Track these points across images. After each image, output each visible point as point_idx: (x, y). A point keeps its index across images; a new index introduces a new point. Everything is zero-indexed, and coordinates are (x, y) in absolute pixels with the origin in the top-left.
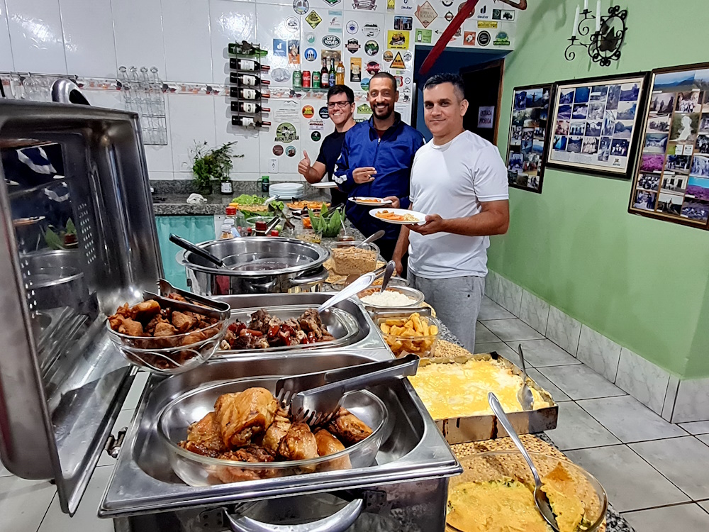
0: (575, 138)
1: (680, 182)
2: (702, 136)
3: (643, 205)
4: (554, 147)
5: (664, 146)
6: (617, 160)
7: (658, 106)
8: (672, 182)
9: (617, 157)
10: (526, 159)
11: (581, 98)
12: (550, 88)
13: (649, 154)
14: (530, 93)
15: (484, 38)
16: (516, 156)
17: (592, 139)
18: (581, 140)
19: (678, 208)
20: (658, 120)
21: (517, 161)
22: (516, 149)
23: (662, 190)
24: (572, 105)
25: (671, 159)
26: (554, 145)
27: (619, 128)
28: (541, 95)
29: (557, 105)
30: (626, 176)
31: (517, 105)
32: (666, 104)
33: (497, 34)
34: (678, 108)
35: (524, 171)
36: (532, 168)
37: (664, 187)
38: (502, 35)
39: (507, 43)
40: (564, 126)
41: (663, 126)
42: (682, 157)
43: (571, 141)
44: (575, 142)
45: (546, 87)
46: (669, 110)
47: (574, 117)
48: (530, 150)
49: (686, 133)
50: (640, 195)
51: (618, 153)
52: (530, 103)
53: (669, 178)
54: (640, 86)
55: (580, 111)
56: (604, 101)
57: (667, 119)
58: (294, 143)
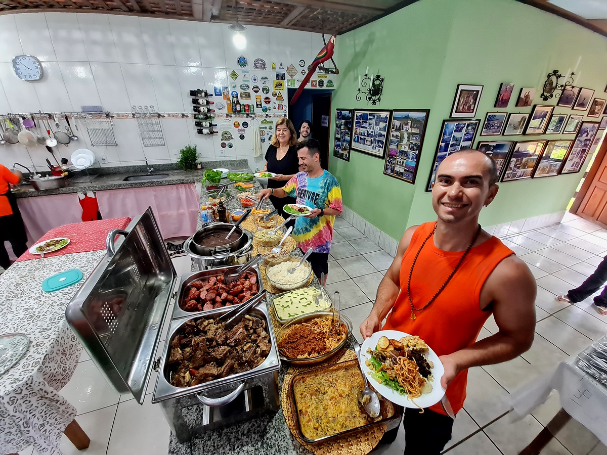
0: (362, 137)
1: (403, 162)
2: (411, 143)
3: (389, 171)
4: (354, 141)
5: (397, 146)
6: (379, 150)
7: (395, 127)
8: (400, 162)
9: (379, 148)
10: (343, 145)
11: (365, 118)
12: (352, 111)
13: (392, 149)
14: (343, 112)
15: (321, 83)
16: (338, 143)
17: (369, 139)
18: (365, 139)
19: (402, 174)
20: (395, 133)
21: (338, 146)
22: (338, 139)
23: (396, 165)
24: (361, 121)
25: (400, 152)
26: (354, 139)
27: (381, 135)
28: (348, 114)
29: (355, 120)
30: (383, 158)
31: (338, 118)
32: (398, 126)
33: (327, 81)
34: (403, 129)
35: (342, 150)
36: (345, 149)
37: (397, 164)
38: (330, 82)
39: (332, 86)
40: (358, 131)
41: (397, 137)
42: (404, 151)
43: (361, 139)
44: (363, 139)
45: (350, 111)
46: (399, 129)
47: (362, 127)
48: (344, 141)
49: (405, 141)
50: (388, 167)
51: (380, 147)
52: (344, 117)
53: (399, 160)
54: (388, 116)
55: (364, 125)
56: (373, 121)
57: (398, 133)
58: (231, 141)
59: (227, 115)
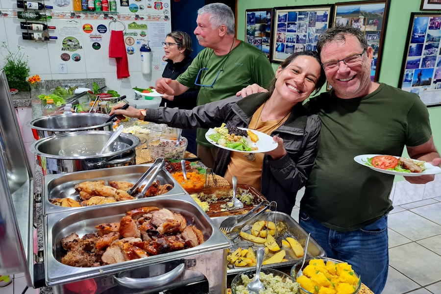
0: (290, 44)
4: (276, 50)
11: (292, 19)
12: (271, 11)
14: (257, 14)
17: (301, 46)
18: (294, 46)
24: (286, 23)
28: (265, 16)
29: (277, 23)
31: (249, 22)
40: (282, 36)
43: (287, 47)
44: (290, 47)
45: (268, 11)
47: (289, 31)
52: (258, 20)
54: (328, 13)
55: (292, 27)
56: (306, 22)
58: (78, 52)
59: (73, 15)
